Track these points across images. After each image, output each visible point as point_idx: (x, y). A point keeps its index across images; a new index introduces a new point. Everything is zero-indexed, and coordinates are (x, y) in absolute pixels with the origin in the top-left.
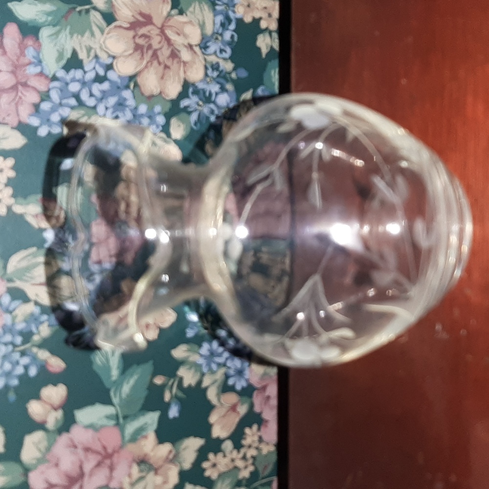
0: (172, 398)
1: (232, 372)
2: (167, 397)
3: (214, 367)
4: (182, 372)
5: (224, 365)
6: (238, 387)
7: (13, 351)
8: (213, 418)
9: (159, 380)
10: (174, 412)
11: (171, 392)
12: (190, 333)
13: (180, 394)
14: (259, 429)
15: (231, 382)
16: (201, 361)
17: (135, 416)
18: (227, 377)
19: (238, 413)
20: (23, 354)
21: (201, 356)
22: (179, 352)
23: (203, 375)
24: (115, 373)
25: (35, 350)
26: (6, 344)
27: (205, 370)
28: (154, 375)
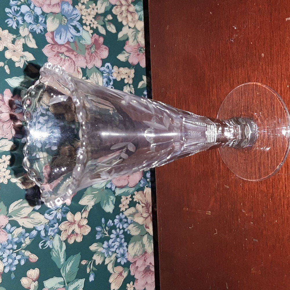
0: (90, 271)
1: (119, 255)
2: (88, 270)
3: (110, 253)
4: (95, 257)
5: (115, 252)
6: (122, 263)
7: (12, 253)
8: (111, 280)
9: (84, 263)
10: (91, 278)
11: (90, 268)
12: (98, 237)
13: (94, 269)
14: (133, 284)
15: (119, 261)
16: (104, 251)
17: (73, 282)
18: (117, 258)
19: (123, 276)
20: (18, 254)
21: (104, 248)
22: (93, 247)
23: (105, 258)
24: (62, 260)
25: (23, 251)
26: (9, 250)
27: (106, 255)
28: (81, 260)
